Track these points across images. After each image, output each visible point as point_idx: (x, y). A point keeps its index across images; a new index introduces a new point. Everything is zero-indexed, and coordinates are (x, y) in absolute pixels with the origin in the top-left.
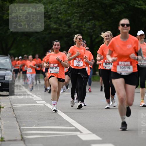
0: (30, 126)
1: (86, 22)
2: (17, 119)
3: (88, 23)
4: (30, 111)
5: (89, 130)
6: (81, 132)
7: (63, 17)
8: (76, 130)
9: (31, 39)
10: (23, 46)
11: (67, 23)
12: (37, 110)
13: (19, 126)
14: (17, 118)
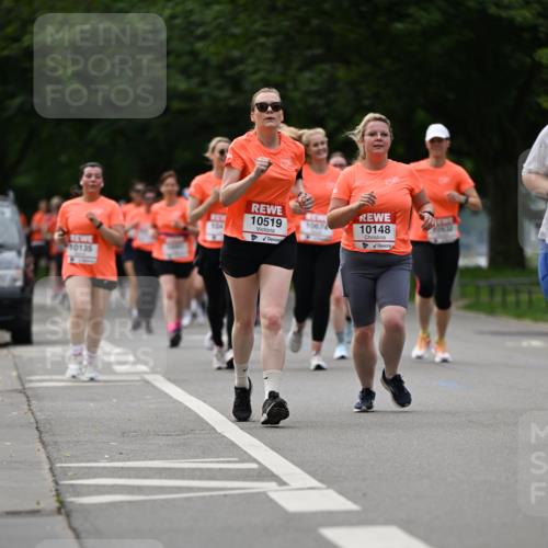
0: (88, 461)
1: (301, 70)
2: (40, 432)
3: (307, 75)
4: (92, 404)
5: (313, 474)
6: (282, 483)
7: (212, 49)
8: (264, 474)
9: (94, 132)
10: (64, 158)
11: (230, 73)
12: (115, 400)
13: (48, 457)
14: (42, 429)
